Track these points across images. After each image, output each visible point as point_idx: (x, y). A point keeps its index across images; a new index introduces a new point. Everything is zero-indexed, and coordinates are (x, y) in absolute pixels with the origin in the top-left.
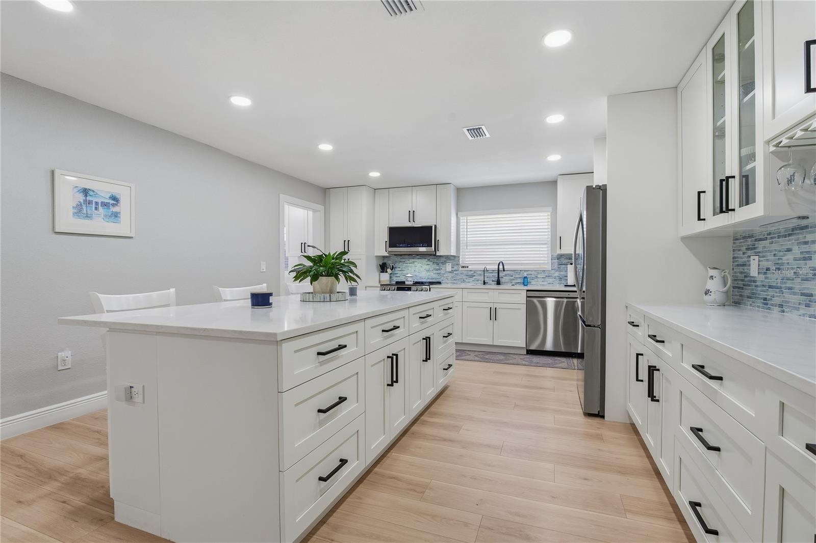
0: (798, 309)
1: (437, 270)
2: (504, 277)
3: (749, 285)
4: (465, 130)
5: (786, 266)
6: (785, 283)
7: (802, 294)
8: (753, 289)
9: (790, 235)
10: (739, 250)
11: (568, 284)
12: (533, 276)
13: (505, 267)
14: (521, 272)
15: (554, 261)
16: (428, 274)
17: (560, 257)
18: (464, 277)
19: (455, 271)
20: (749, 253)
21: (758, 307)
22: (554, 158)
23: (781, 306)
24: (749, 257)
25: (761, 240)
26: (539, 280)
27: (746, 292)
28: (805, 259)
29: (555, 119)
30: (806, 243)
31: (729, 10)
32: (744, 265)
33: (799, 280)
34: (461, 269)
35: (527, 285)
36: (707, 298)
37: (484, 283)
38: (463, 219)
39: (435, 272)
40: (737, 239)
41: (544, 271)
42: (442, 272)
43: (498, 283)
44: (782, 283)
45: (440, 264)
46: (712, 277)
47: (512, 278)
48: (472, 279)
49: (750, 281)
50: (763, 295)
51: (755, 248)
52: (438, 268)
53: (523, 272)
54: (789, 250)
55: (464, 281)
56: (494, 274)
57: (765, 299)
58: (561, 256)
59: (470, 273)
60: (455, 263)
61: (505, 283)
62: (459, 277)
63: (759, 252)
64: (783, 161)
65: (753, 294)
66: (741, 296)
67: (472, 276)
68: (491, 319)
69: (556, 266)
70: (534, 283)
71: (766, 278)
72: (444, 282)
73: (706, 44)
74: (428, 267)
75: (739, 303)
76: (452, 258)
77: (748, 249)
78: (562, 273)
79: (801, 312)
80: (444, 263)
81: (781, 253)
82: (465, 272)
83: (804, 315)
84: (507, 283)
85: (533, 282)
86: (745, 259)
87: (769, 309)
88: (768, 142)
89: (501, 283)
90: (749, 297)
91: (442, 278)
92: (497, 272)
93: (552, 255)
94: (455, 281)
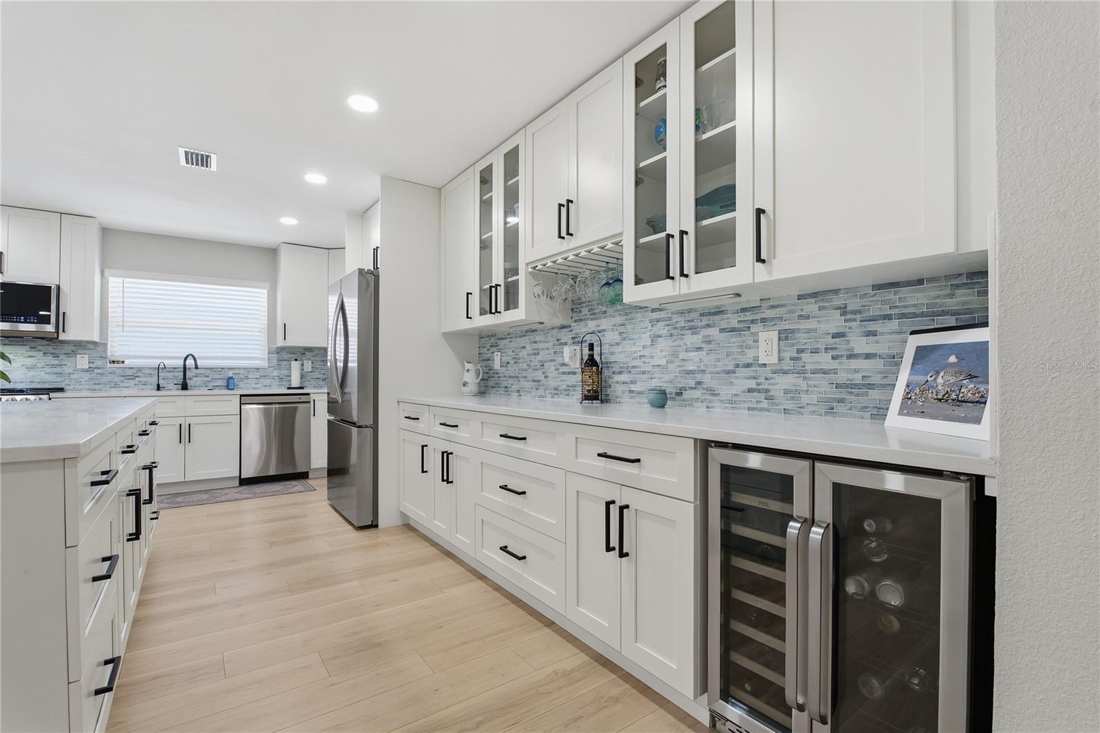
0: (530, 392)
1: (53, 366)
2: (194, 379)
3: (493, 377)
4: (182, 152)
5: (521, 360)
6: (522, 373)
7: (534, 381)
8: (496, 380)
9: (524, 336)
10: (484, 347)
11: (293, 386)
12: (243, 377)
13: (198, 362)
14: (223, 371)
15: (271, 355)
16: (32, 373)
17: (280, 350)
18: (117, 379)
19: (96, 368)
20: (493, 349)
21: (501, 394)
22: (289, 221)
23: (518, 391)
24: (493, 353)
25: (502, 339)
26: (250, 381)
27: (491, 383)
28: (535, 354)
29: (315, 178)
30: (535, 342)
31: (498, 147)
32: (488, 360)
33: (531, 370)
34: (109, 365)
35: (233, 389)
36: (465, 389)
37: (159, 388)
38: (115, 282)
39: (48, 370)
40: (482, 338)
41: (258, 369)
42: (67, 370)
43: (185, 387)
44: (519, 374)
45: (62, 357)
46: (468, 370)
47: (207, 379)
48: (132, 383)
49: (494, 373)
50: (504, 384)
51: (497, 346)
52: (56, 362)
53: (226, 370)
54: (524, 347)
55: (116, 386)
56: (176, 374)
57: (506, 387)
58: (282, 349)
59: (130, 372)
60: (96, 355)
61: (194, 387)
62: (104, 379)
63: (501, 349)
64: (536, 281)
65: (497, 384)
66: (486, 386)
67: (134, 377)
68: (180, 442)
69: (275, 362)
70: (244, 386)
71: (507, 370)
72: (71, 387)
73: (474, 164)
74: (29, 362)
75: (484, 393)
76: (92, 346)
77: (491, 346)
78: (283, 372)
79: (533, 394)
80: (73, 354)
81: (518, 350)
82: (119, 371)
83: (535, 396)
84: (199, 387)
85: (241, 385)
86: (489, 355)
87: (509, 395)
88: (527, 264)
89: (189, 387)
90: (493, 387)
91: (67, 382)
92: (182, 370)
93: (269, 348)
94: (96, 387)
